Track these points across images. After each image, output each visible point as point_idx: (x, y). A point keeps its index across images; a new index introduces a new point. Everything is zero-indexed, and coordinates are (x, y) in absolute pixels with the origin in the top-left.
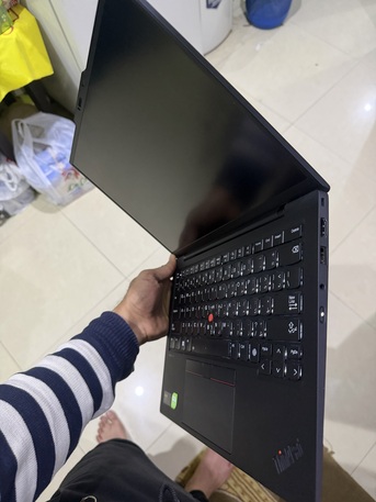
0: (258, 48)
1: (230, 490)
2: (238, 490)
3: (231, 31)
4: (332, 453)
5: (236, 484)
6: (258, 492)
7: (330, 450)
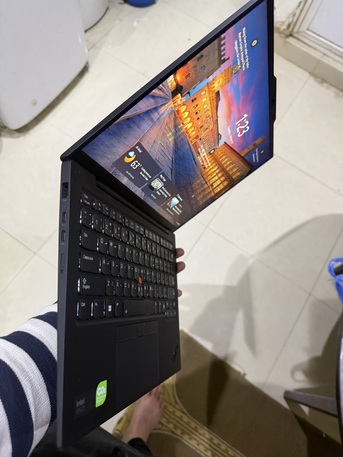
0: (135, 24)
1: (164, 428)
2: (171, 426)
3: (108, 9)
4: (245, 374)
5: (168, 422)
6: (188, 424)
7: (242, 372)
